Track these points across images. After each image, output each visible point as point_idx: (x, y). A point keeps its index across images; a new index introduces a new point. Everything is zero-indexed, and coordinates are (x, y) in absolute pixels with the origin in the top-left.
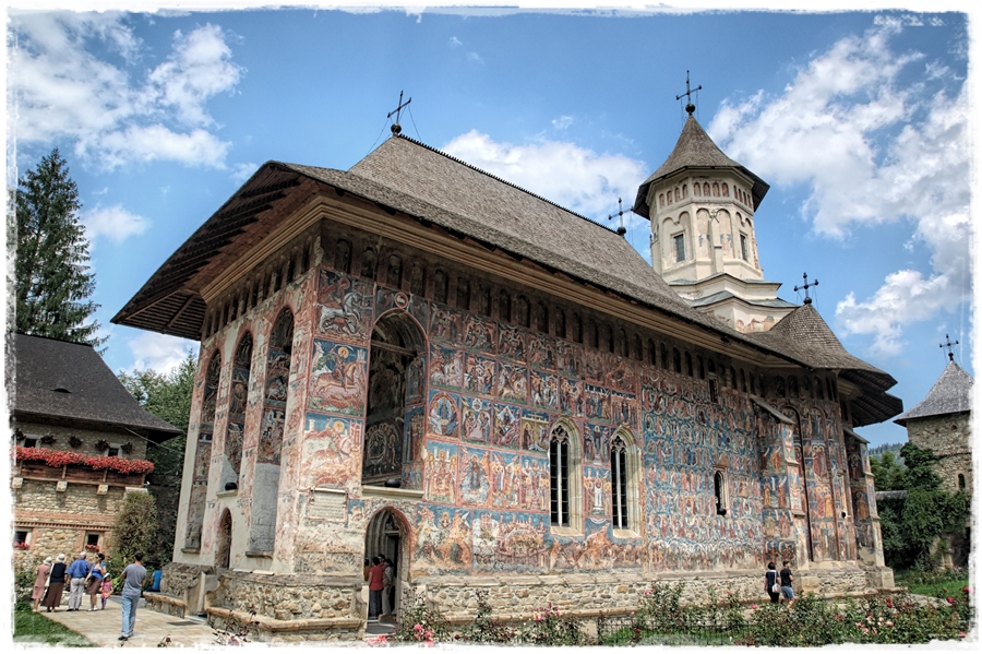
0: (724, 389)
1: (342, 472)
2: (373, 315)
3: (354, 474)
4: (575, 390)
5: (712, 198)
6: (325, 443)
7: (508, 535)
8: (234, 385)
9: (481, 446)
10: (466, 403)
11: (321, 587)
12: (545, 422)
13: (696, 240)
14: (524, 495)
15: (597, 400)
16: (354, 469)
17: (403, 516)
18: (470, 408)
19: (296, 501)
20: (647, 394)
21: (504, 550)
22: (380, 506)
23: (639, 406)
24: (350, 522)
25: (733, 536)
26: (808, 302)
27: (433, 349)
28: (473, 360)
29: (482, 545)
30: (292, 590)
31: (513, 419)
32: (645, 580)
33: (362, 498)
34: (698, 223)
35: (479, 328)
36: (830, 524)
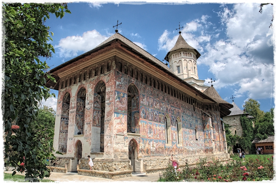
0: (196, 108)
1: (123, 129)
2: (128, 84)
3: (125, 130)
4: (169, 107)
5: (188, 57)
6: (118, 121)
7: (158, 146)
8: (77, 103)
9: (151, 122)
10: (148, 110)
11: (121, 162)
12: (163, 115)
13: (184, 68)
14: (160, 135)
15: (173, 110)
16: (125, 128)
17: (136, 141)
18: (148, 111)
19: (113, 137)
20: (182, 108)
21: (157, 150)
22: (131, 138)
23: (181, 112)
24: (125, 143)
25: (199, 146)
26: (212, 86)
27: (141, 95)
28: (149, 98)
29: (153, 149)
30: (114, 163)
31: (157, 115)
32: (184, 157)
33: (128, 136)
34: (184, 63)
35: (149, 89)
36: (219, 143)
